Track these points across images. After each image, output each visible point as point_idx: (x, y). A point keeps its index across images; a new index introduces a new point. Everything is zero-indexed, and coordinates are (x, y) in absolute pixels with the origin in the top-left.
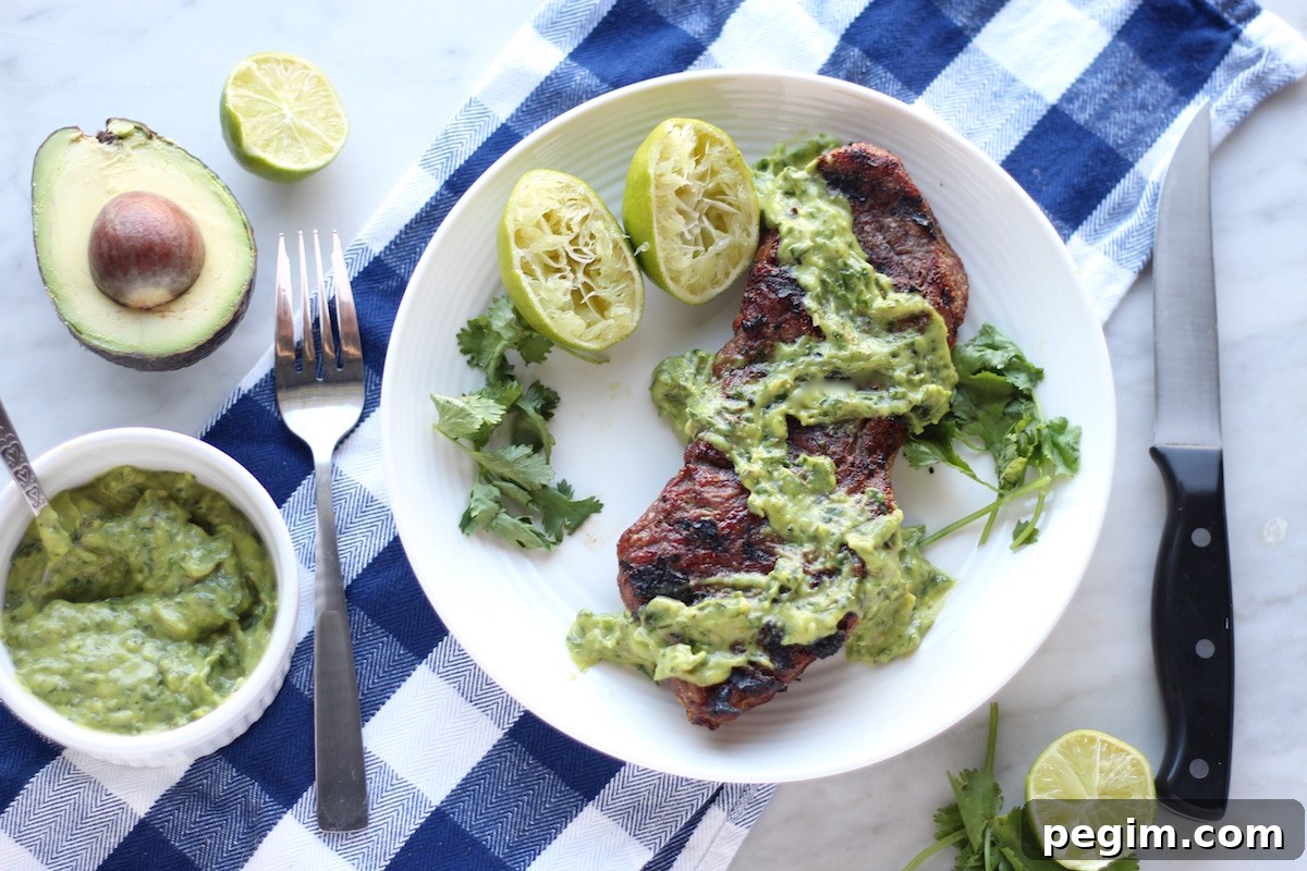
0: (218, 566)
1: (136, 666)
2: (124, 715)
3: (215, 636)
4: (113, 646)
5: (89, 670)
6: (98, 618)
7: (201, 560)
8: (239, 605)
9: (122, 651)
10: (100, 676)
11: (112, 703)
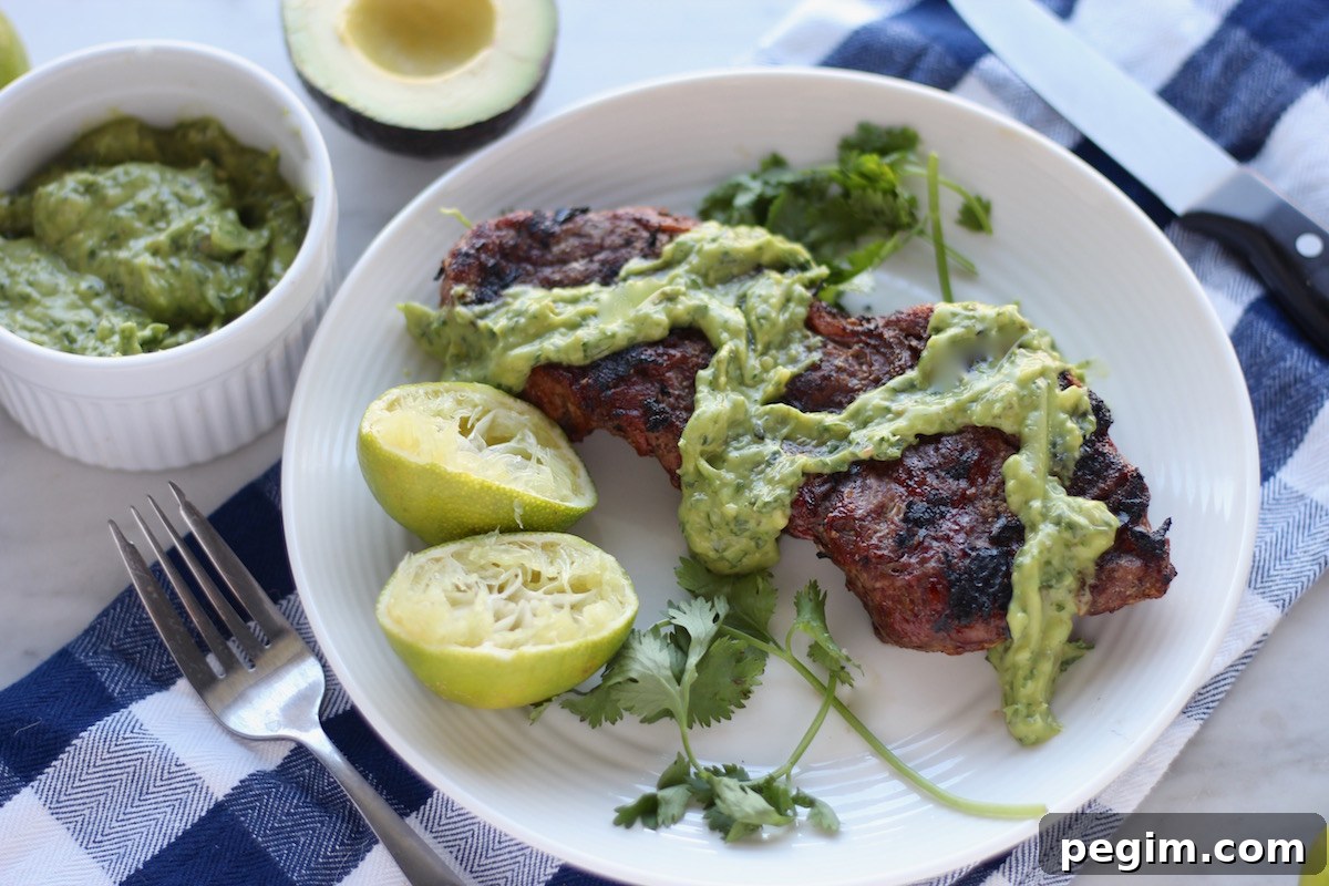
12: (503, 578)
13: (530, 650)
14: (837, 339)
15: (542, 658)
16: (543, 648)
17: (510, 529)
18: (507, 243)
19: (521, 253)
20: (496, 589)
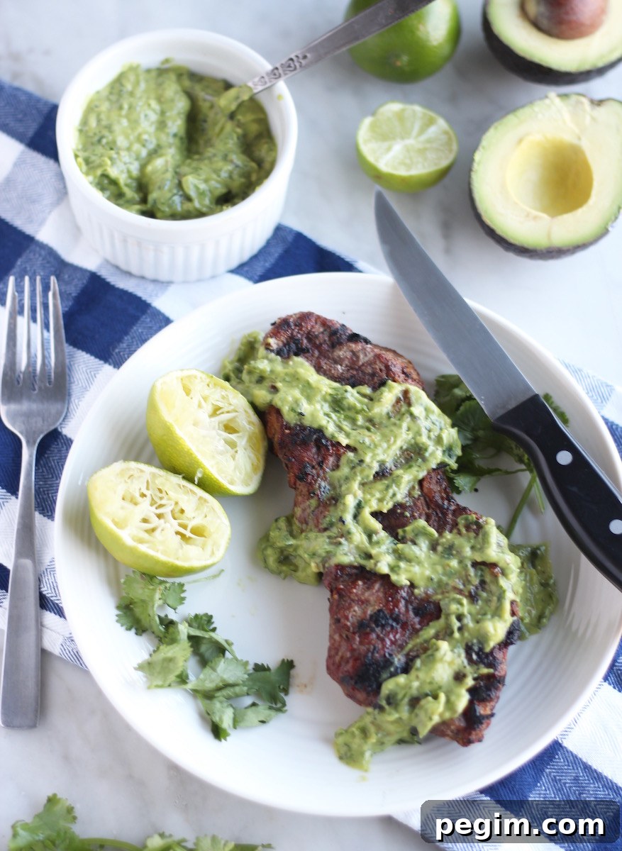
0: (189, 199)
1: (127, 137)
2: (93, 122)
3: (141, 195)
4: (147, 127)
5: (130, 107)
6: (170, 123)
7: (197, 188)
8: (159, 209)
9: (140, 130)
10: (124, 112)
11: (103, 116)
12: (163, 502)
13: (143, 548)
14: (427, 499)
15: (146, 557)
16: (151, 552)
17: (189, 478)
18: (314, 332)
19: (318, 342)
20: (156, 505)
